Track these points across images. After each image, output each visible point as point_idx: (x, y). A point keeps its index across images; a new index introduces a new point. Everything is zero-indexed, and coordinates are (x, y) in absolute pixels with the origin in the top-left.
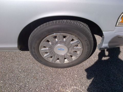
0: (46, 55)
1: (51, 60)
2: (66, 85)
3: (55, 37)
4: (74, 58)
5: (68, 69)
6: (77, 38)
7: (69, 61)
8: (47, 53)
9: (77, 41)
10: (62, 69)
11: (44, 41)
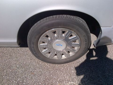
0: (44, 51)
1: (49, 55)
2: (63, 81)
3: (55, 32)
4: (71, 54)
5: (65, 65)
6: (76, 33)
7: (66, 57)
8: (46, 48)
9: (76, 36)
10: (59, 65)
11: (43, 37)
